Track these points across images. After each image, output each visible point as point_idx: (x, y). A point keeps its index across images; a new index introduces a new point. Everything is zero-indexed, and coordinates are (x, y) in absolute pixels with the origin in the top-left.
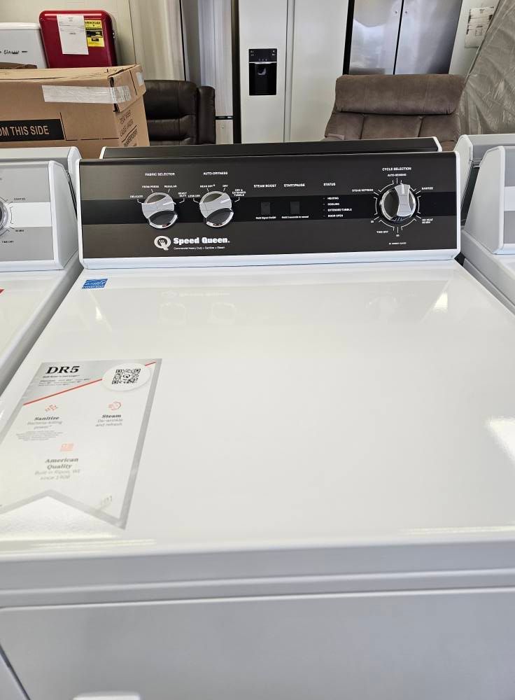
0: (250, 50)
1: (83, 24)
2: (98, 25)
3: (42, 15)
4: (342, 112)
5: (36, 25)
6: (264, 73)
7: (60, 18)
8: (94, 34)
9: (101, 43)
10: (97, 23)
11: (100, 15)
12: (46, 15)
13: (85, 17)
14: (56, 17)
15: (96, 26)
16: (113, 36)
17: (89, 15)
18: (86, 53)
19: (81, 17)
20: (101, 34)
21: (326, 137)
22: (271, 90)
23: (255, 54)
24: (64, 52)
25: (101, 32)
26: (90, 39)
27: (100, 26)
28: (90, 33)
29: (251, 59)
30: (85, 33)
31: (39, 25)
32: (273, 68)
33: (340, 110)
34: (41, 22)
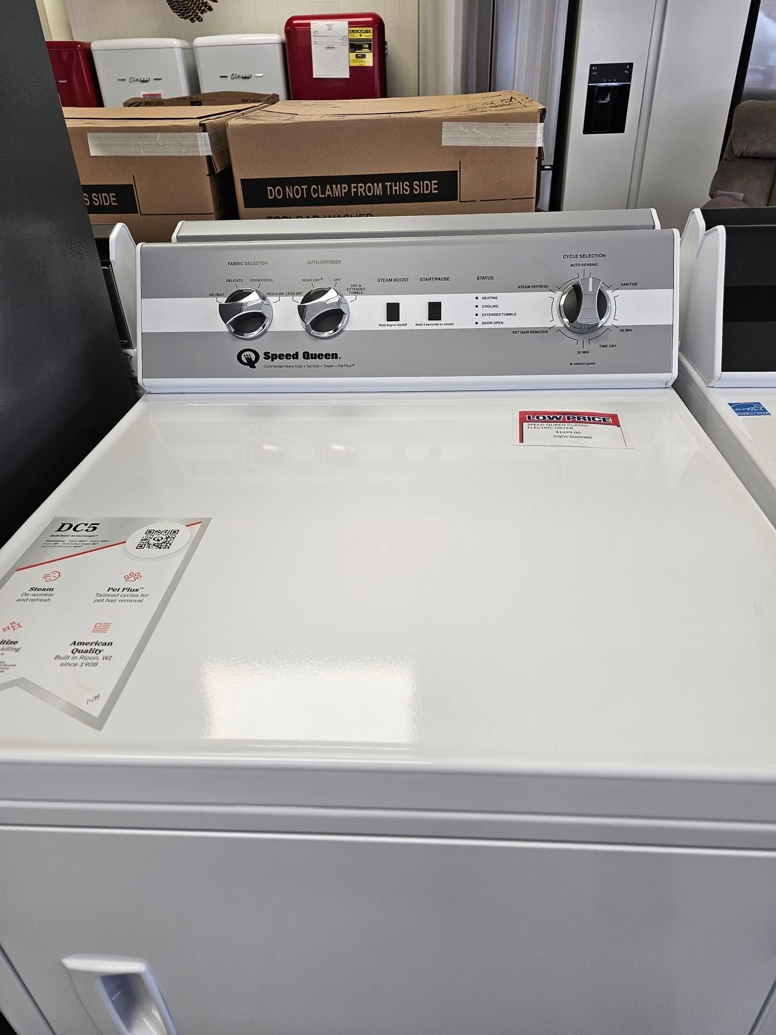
0: (592, 66)
1: (346, 33)
2: (368, 34)
3: (289, 23)
4: (742, 157)
5: (277, 37)
6: (608, 99)
7: (315, 25)
8: (360, 47)
9: (369, 60)
10: (367, 32)
11: (371, 19)
12: (295, 22)
13: (350, 23)
14: (309, 25)
15: (364, 36)
16: (385, 49)
17: (355, 20)
18: (346, 75)
19: (344, 23)
20: (370, 48)
21: (711, 196)
22: (618, 126)
23: (598, 72)
24: (314, 76)
25: (370, 45)
26: (353, 55)
27: (370, 36)
28: (355, 46)
29: (592, 79)
30: (347, 47)
31: (284, 37)
32: (624, 92)
33: (739, 155)
34: (287, 32)
